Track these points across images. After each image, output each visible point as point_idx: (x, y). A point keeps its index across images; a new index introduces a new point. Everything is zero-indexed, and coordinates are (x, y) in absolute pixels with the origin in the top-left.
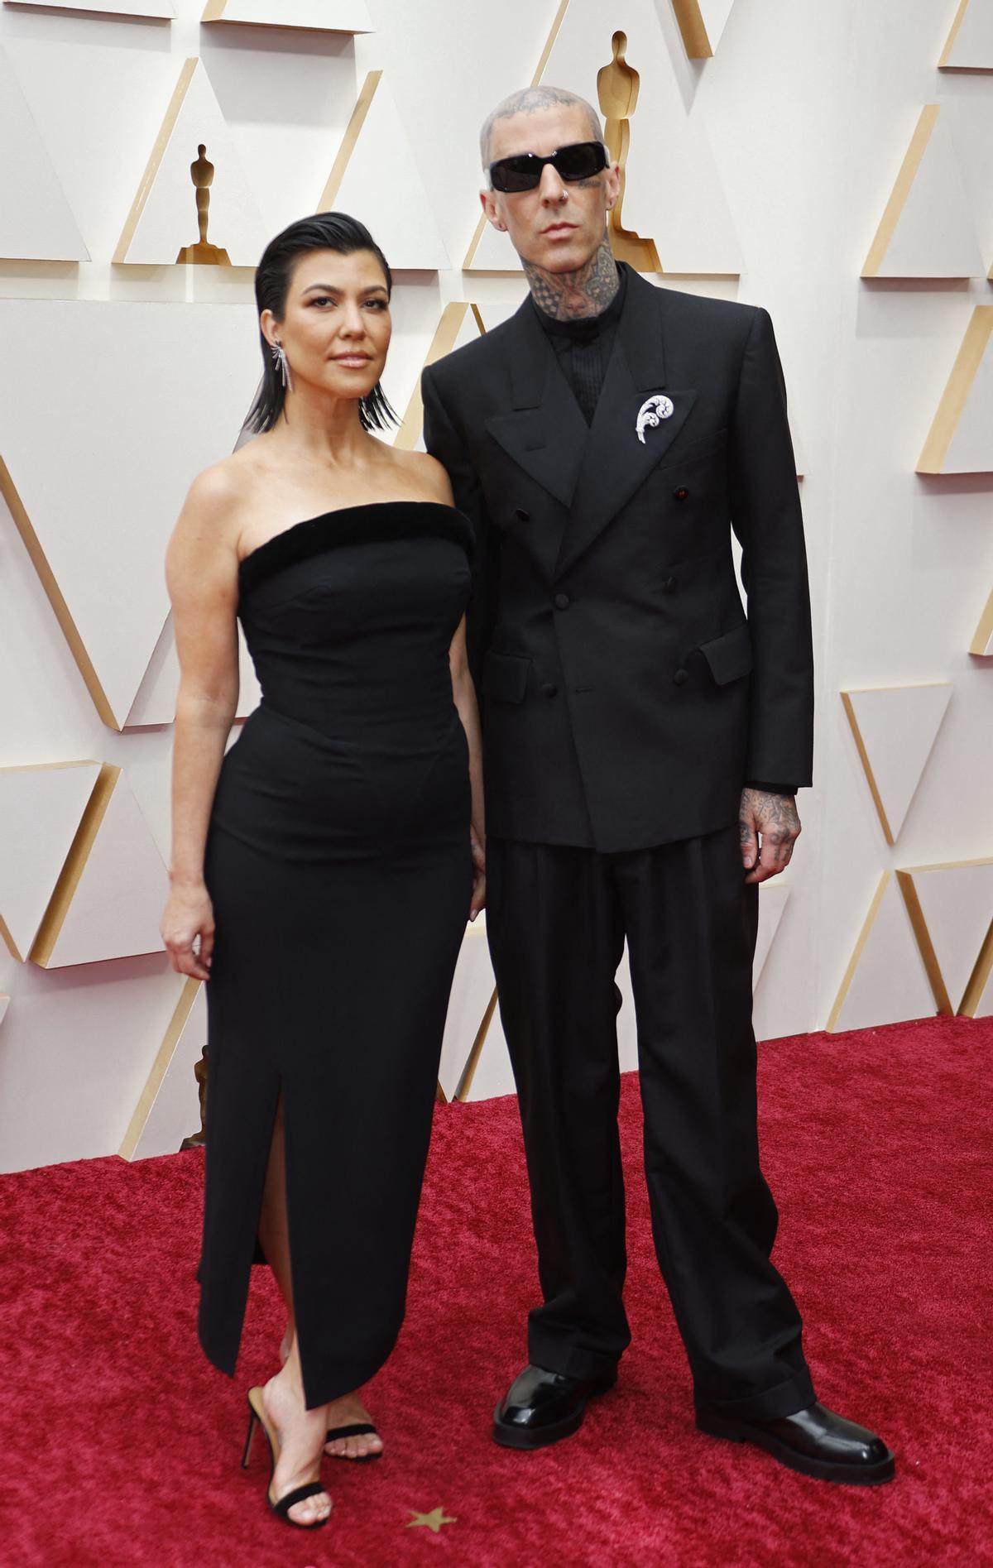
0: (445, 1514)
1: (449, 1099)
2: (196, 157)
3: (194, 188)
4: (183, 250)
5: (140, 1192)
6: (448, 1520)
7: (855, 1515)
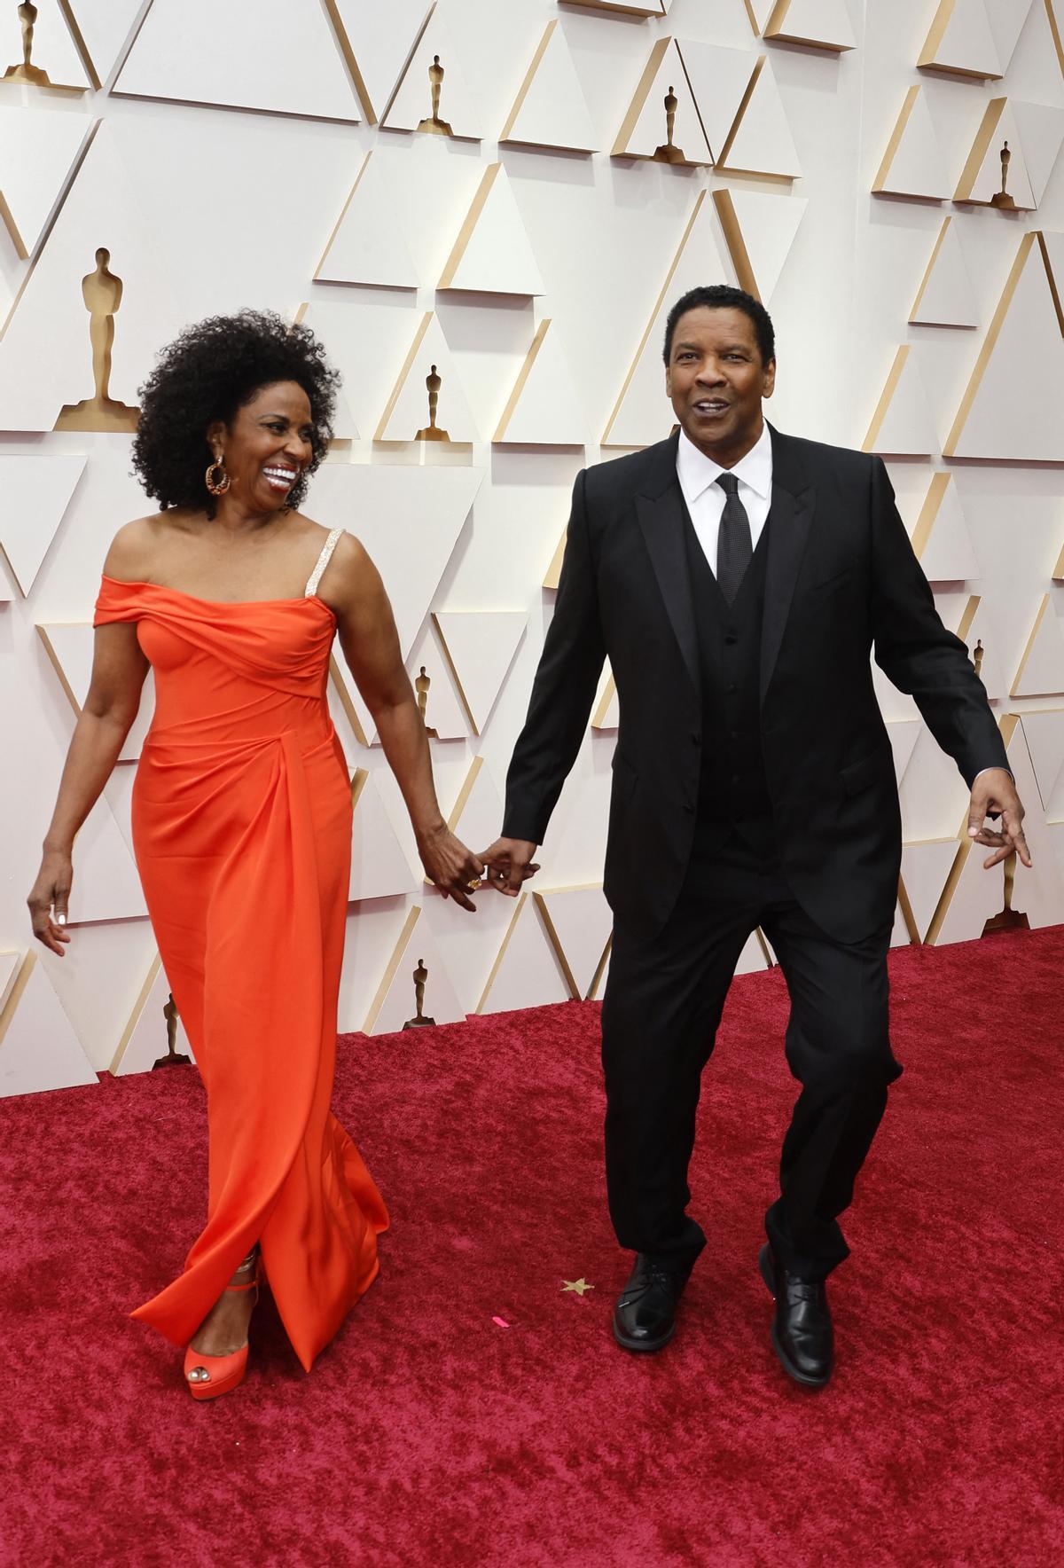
0: (586, 1283)
1: (583, 999)
2: (430, 373)
3: (428, 393)
4: (420, 432)
5: (377, 1057)
6: (588, 1287)
7: (865, 1286)
